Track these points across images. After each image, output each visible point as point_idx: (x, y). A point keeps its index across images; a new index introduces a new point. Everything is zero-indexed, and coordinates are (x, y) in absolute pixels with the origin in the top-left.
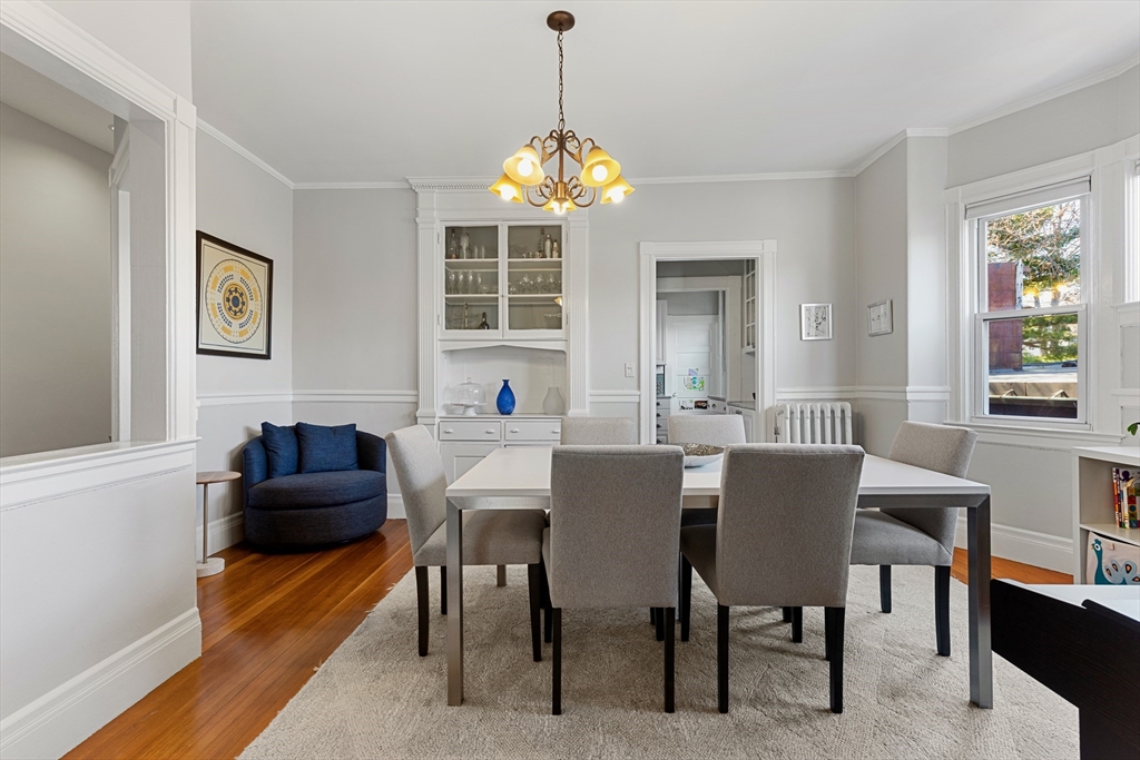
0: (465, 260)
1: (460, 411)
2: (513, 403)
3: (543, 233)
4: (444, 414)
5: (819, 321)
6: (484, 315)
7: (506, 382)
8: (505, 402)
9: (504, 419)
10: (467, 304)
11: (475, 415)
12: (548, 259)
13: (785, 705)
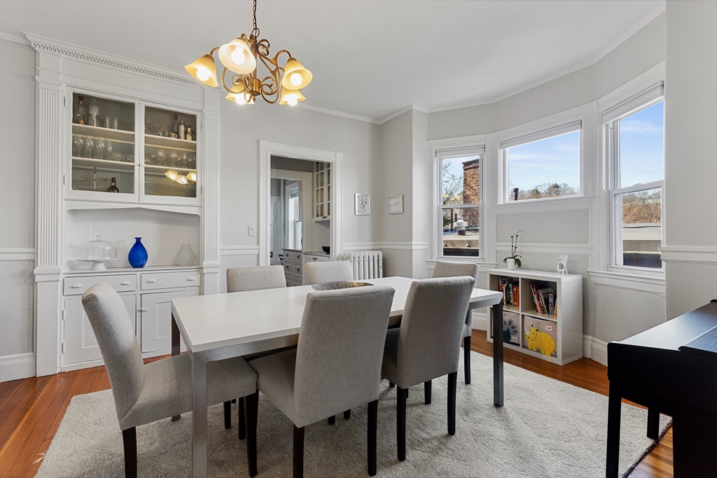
0: (95, 127)
1: (88, 266)
2: (146, 257)
3: (176, 118)
4: (67, 270)
5: (363, 204)
6: (113, 180)
7: (138, 240)
8: (137, 256)
9: (138, 271)
10: (96, 168)
11: (105, 270)
12: (182, 140)
13: (428, 441)
